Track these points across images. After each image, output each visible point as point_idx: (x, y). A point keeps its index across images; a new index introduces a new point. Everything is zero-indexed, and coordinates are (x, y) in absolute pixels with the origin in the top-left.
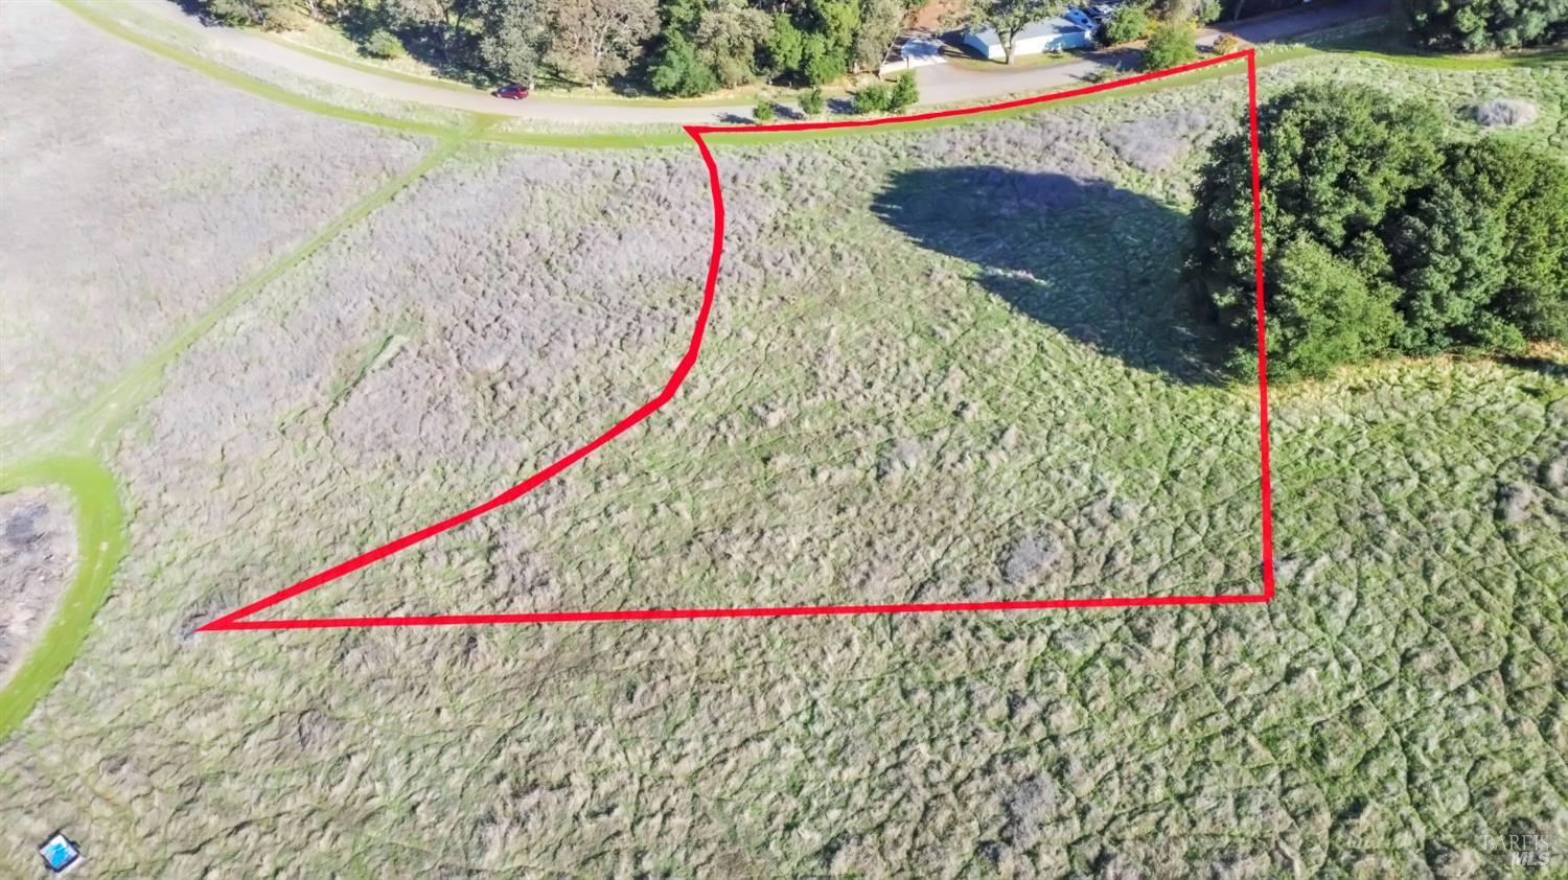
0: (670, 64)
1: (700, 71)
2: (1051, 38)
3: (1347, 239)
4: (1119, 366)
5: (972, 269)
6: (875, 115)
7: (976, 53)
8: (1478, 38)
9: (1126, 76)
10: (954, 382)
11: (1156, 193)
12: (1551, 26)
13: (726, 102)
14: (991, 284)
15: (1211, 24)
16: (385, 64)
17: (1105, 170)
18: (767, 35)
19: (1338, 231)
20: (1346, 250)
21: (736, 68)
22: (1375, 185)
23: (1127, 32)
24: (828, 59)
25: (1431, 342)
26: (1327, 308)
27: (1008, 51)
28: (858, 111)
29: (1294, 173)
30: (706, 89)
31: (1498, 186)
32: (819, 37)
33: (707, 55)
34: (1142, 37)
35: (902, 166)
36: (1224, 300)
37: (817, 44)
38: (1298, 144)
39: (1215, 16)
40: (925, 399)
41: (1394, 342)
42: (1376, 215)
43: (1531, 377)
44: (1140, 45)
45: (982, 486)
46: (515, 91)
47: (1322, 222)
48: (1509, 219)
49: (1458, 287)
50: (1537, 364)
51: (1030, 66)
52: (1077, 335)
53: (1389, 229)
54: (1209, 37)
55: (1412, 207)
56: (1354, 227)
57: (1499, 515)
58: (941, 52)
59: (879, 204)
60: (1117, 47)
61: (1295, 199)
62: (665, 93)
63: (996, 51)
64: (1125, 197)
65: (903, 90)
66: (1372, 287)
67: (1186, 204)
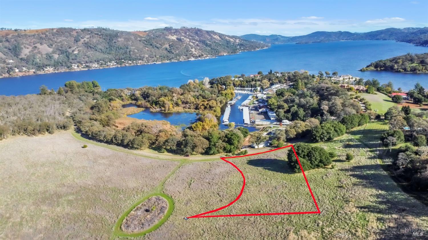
0: (212, 150)
1: (216, 151)
2: (264, 145)
3: (304, 157)
4: (283, 174)
5: (263, 168)
6: (242, 155)
7: (253, 147)
8: (320, 140)
9: (275, 149)
10: (265, 176)
11: (283, 159)
12: (328, 138)
13: (221, 155)
14: (266, 169)
15: (285, 142)
16: (164, 154)
17: (276, 158)
18: (225, 146)
19: (303, 156)
20: (304, 158)
21: (221, 151)
22: (305, 151)
23: (274, 143)
24: (234, 149)
25: (315, 167)
26: (303, 163)
27: (258, 147)
28: (240, 155)
29: (297, 151)
30: (217, 154)
31: (317, 150)
32: (232, 146)
33: (217, 149)
34: (276, 144)
35: (249, 160)
36: (293, 164)
37: (232, 147)
38: (297, 148)
39: (286, 141)
40: (262, 178)
41: (311, 167)
42: (306, 154)
43: (325, 169)
44: (276, 145)
45: (271, 184)
46: (187, 156)
47: (301, 155)
48: (319, 153)
49: (316, 160)
50: (326, 168)
51: (261, 149)
52: (277, 172)
53: (308, 155)
54: (285, 144)
55: (309, 153)
56: (304, 155)
57: (322, 178)
58: (248, 148)
59: (247, 163)
60: (273, 145)
61: (298, 154)
62: (211, 154)
63: (256, 147)
64: (279, 160)
65: (246, 152)
66: (307, 161)
67: (287, 160)
